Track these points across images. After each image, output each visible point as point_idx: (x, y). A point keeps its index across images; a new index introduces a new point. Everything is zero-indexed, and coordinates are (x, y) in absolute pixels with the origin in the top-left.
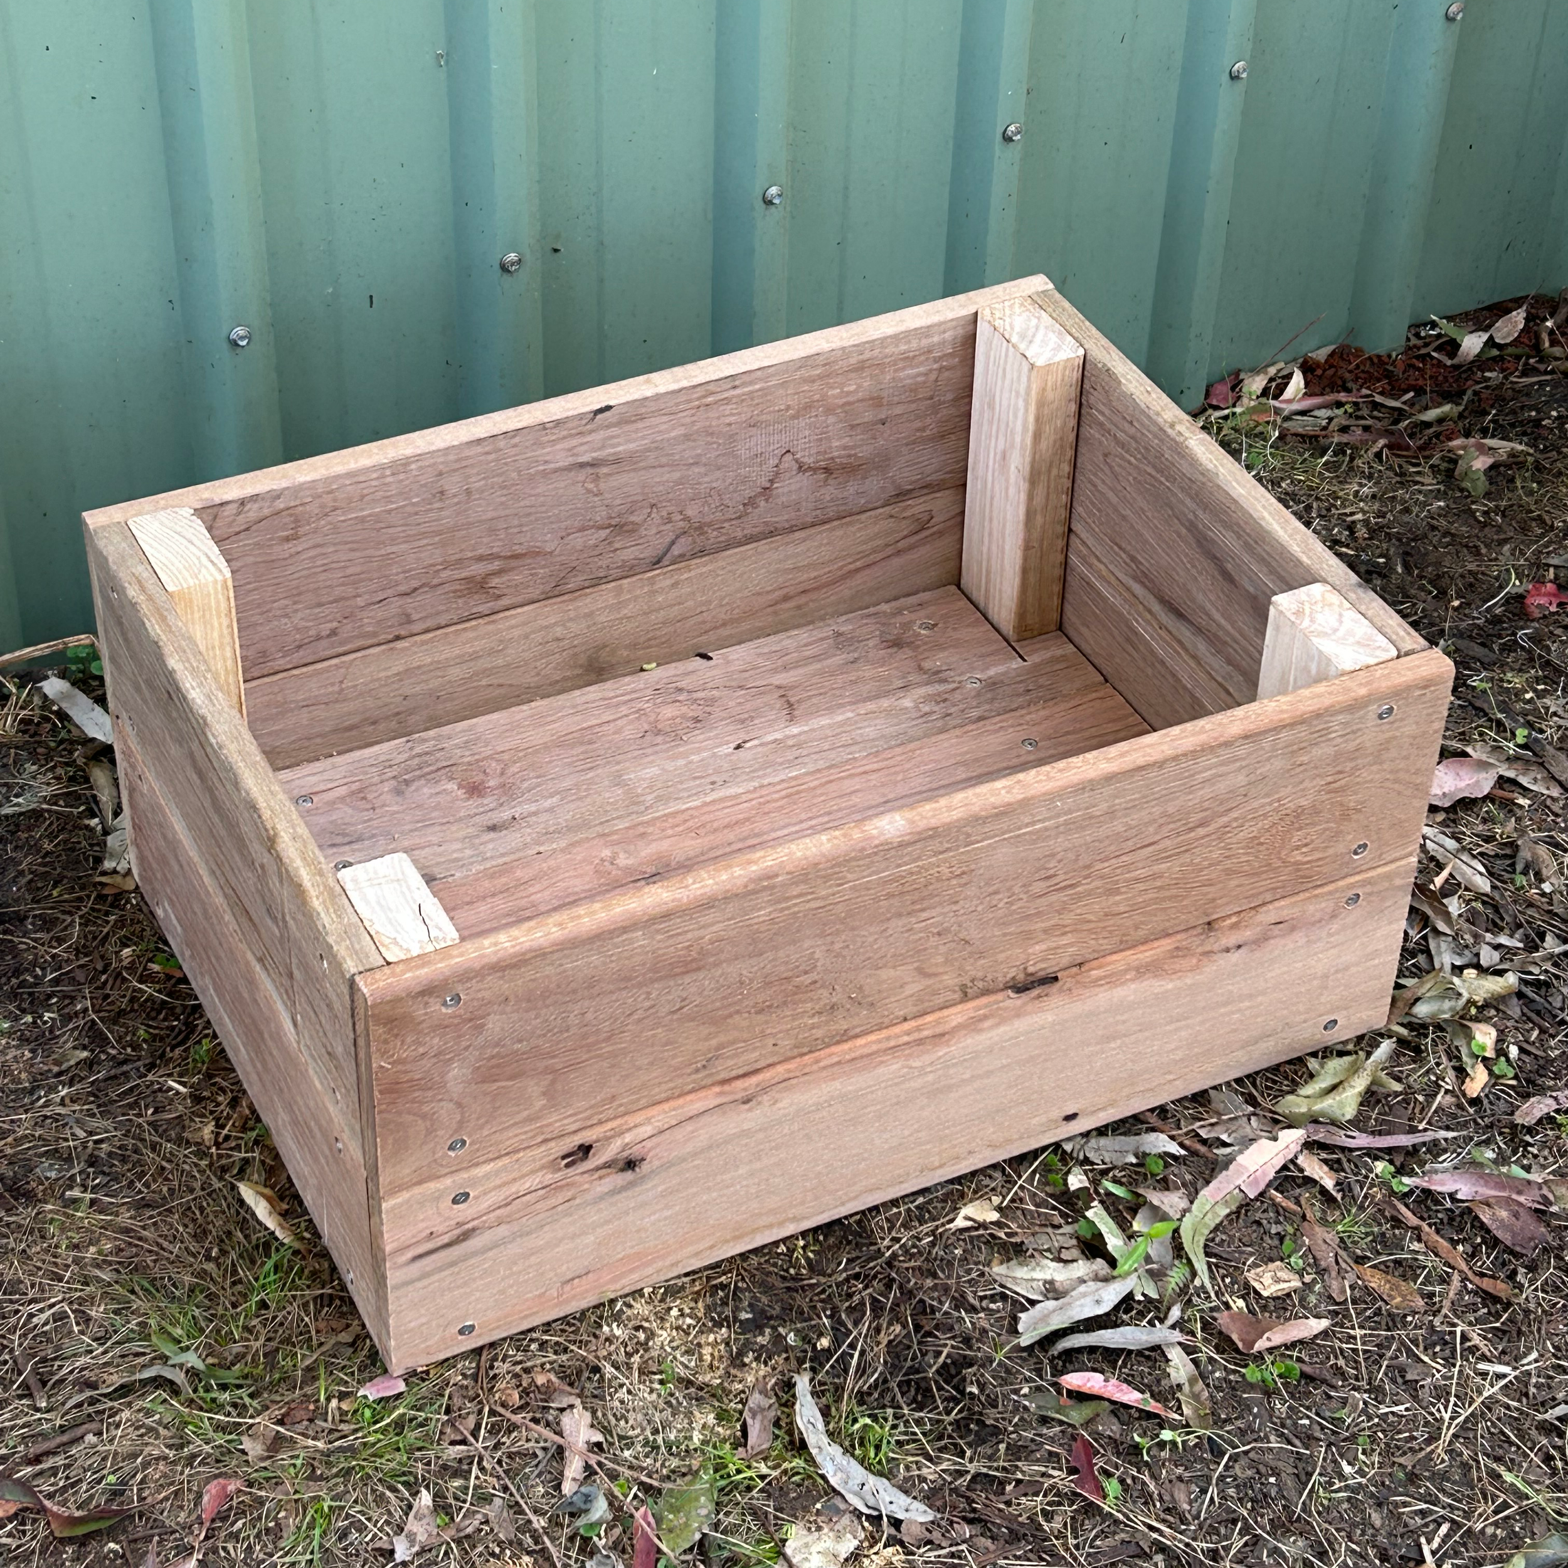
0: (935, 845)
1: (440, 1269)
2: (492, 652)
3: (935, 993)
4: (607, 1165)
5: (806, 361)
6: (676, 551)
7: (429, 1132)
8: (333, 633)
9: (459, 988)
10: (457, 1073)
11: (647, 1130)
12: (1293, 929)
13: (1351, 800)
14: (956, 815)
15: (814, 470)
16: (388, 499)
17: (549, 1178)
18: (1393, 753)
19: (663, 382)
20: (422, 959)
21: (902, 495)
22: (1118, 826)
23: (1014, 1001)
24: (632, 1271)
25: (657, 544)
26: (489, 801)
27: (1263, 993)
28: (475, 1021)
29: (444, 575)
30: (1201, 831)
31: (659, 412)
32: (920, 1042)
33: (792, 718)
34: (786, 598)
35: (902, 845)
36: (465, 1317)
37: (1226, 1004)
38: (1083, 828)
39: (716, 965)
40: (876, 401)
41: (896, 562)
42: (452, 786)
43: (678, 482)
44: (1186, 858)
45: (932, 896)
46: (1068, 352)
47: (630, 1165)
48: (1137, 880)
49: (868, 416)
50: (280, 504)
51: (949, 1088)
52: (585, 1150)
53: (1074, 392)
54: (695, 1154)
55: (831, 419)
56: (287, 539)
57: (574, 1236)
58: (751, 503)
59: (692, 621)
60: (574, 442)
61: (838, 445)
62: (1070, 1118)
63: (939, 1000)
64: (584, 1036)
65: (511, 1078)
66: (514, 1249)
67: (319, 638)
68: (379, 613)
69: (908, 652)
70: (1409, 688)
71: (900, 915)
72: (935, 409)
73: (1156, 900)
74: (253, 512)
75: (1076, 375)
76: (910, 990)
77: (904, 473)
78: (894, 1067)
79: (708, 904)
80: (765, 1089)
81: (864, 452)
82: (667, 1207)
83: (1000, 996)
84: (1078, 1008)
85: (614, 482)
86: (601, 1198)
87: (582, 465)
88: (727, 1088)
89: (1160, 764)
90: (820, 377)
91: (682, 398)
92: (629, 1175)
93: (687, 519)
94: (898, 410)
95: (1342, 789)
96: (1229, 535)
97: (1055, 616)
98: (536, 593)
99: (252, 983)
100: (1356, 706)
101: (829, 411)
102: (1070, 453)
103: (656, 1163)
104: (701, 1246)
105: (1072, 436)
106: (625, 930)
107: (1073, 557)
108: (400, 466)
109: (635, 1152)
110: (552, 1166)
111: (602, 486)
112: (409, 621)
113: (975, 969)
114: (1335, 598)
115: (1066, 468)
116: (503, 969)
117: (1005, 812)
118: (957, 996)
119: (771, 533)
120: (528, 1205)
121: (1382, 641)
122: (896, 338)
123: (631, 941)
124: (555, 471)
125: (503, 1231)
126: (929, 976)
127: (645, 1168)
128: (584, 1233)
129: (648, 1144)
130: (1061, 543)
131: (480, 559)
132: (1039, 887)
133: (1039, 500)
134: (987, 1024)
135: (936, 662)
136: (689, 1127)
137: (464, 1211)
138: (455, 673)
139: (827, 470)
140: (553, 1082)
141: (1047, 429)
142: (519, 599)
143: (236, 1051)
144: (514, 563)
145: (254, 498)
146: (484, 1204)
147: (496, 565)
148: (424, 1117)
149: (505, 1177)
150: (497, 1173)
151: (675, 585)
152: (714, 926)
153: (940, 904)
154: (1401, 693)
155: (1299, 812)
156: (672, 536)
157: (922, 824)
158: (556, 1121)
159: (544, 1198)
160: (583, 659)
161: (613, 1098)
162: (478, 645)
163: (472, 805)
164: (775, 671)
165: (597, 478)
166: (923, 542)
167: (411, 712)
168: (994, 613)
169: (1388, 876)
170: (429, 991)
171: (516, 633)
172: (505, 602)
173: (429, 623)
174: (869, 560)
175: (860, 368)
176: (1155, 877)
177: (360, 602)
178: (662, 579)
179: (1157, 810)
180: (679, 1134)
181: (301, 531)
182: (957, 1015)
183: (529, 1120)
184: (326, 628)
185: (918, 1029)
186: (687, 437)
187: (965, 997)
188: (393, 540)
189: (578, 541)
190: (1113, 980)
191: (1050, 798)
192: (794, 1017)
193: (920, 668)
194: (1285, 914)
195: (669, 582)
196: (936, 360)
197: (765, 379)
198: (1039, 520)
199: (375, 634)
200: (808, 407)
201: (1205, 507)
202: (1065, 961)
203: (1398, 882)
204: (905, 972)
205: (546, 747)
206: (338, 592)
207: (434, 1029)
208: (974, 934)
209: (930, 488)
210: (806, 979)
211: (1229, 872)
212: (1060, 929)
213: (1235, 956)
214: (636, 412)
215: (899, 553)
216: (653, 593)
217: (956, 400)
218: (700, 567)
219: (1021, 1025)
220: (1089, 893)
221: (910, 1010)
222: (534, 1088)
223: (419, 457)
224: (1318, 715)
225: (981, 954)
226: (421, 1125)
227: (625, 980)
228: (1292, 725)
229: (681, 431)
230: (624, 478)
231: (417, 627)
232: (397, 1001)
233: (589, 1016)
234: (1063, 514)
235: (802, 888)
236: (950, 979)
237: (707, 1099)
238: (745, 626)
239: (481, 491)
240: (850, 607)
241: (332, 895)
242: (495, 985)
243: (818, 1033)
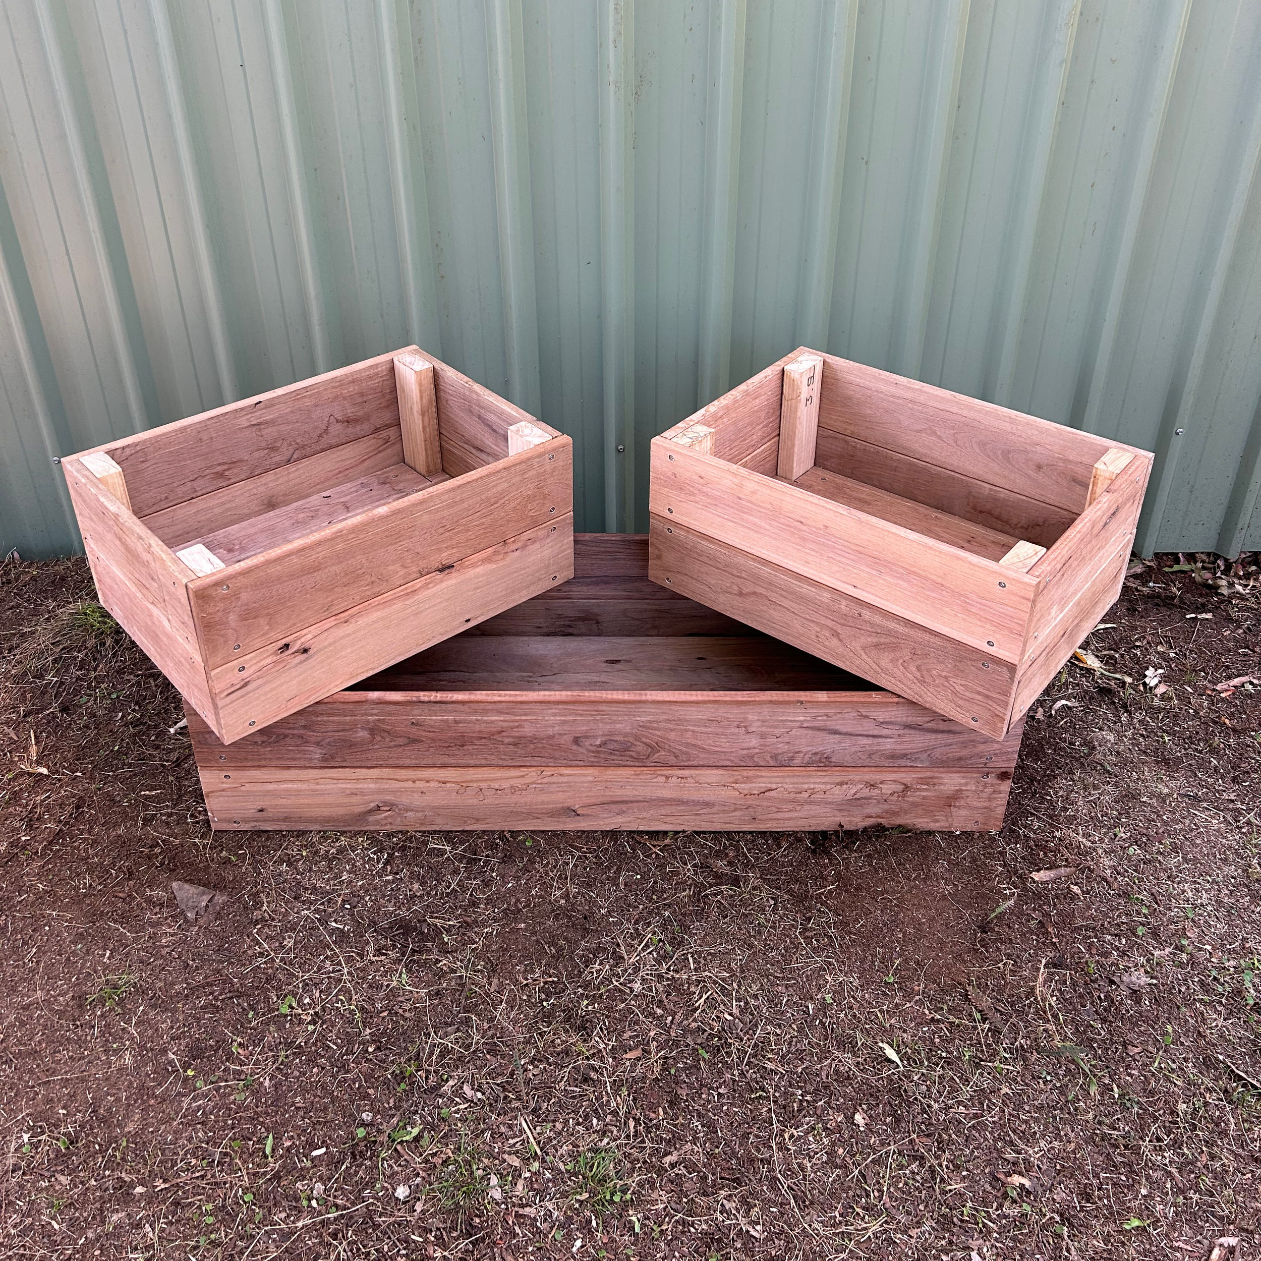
0: (399, 516)
1: (238, 699)
2: (230, 501)
3: (410, 574)
4: (296, 652)
5: (333, 380)
6: (295, 456)
7: (226, 642)
8: (166, 498)
9: (228, 582)
10: (232, 617)
11: (309, 636)
12: (535, 541)
13: (546, 491)
14: (406, 504)
15: (343, 422)
16: (180, 443)
17: (275, 658)
18: (557, 473)
19: (279, 392)
20: (213, 574)
21: (377, 430)
22: (465, 505)
23: (439, 576)
24: (312, 695)
25: (288, 454)
26: (236, 553)
27: (528, 567)
28: (236, 596)
29: (207, 472)
30: (496, 506)
31: (279, 403)
32: (408, 594)
33: (348, 512)
34: (340, 472)
35: (388, 516)
36: (251, 718)
37: (516, 572)
38: (452, 507)
39: (326, 567)
40: (362, 394)
41: (380, 455)
42: (221, 550)
43: (292, 429)
44: (492, 516)
45: (402, 536)
46: (428, 365)
47: (305, 651)
48: (477, 526)
49: (359, 400)
50: (138, 448)
51: (421, 612)
52: (287, 646)
53: (432, 380)
54: (330, 645)
55: (346, 402)
56: (143, 462)
57: (288, 682)
58: (320, 436)
59: (305, 485)
60: (249, 416)
61: (350, 411)
62: (468, 621)
63: (413, 577)
64: (279, 600)
65: (255, 618)
66: (267, 688)
67: (161, 500)
68: (183, 489)
69: (388, 485)
70: (558, 448)
71: (391, 544)
72: (383, 396)
73: (485, 533)
74: (128, 452)
75: (431, 374)
76: (401, 573)
77: (377, 421)
78: (398, 605)
79: (319, 543)
80: (352, 616)
81: (360, 413)
82: (322, 668)
83: (434, 574)
84: (462, 578)
85: (267, 431)
86: (296, 665)
87: (254, 425)
88: (337, 617)
89: (476, 480)
90: (339, 386)
91: (288, 396)
92: (305, 655)
93: (297, 444)
94: (370, 397)
95: (542, 487)
96: (492, 415)
97: (440, 466)
98: (243, 477)
99: (151, 615)
100: (541, 455)
101: (345, 399)
102: (434, 404)
103: (315, 650)
104: (338, 682)
105: (434, 397)
106: (288, 555)
107: (443, 443)
108: (183, 430)
109: (307, 646)
110: (275, 653)
111: (263, 433)
112: (196, 491)
113: (423, 564)
114: (529, 425)
115: (434, 409)
116: (244, 574)
117: (422, 502)
118: (419, 575)
119: (331, 447)
120: (268, 670)
121: (546, 435)
122: (365, 370)
123: (292, 560)
124: (243, 428)
125: (260, 682)
126: (405, 567)
127: (311, 652)
128: (291, 680)
129: (311, 642)
130: (437, 438)
131: (220, 464)
132: (441, 530)
133: (426, 421)
134: (431, 585)
135: (401, 486)
136: (326, 634)
137: (244, 674)
138: (216, 511)
139: (348, 422)
140: (271, 619)
141: (425, 395)
142: (237, 479)
143: (149, 650)
144: (233, 465)
145: (128, 446)
146: (251, 671)
147: (226, 467)
148: (222, 636)
149: (258, 659)
150: (254, 658)
151: (297, 470)
152: (321, 553)
153: (406, 539)
154: (555, 449)
155: (529, 497)
156: (292, 451)
157: (393, 509)
158: (274, 635)
159: (274, 666)
160: (266, 502)
161: (295, 624)
162: (224, 499)
163: (230, 555)
164: (340, 498)
165: (260, 430)
166: (387, 448)
167: (202, 527)
168: (418, 469)
169: (564, 520)
170: (217, 584)
171: (239, 492)
172: (232, 481)
173: (204, 492)
174: (370, 455)
175: (353, 381)
176: (482, 524)
177: (175, 485)
178: (292, 468)
179: (479, 498)
180: (322, 637)
181: (149, 458)
182: (418, 583)
183: (263, 635)
184: (163, 496)
185: (406, 589)
186: (292, 412)
187: (422, 576)
188: (185, 460)
189: (256, 455)
190: (474, 565)
191: (439, 495)
192: (359, 587)
193: (394, 490)
194: (531, 536)
195: (294, 469)
196: (381, 377)
197: (318, 388)
198: (428, 429)
199: (182, 497)
200: (336, 397)
201: (483, 408)
202: (455, 560)
203: (568, 522)
204: (397, 567)
205: (256, 533)
206: (166, 481)
207: (221, 600)
208: (420, 550)
209: (388, 426)
210: (361, 572)
211: (508, 521)
212: (452, 547)
213: (516, 553)
214: (271, 403)
215: (380, 452)
216: (289, 473)
217: (391, 392)
218: (305, 462)
219: (444, 585)
220: (459, 532)
221: (402, 582)
222: (263, 621)
223: (190, 425)
224: (529, 459)
225: (424, 558)
226: (222, 640)
227: (292, 576)
228: (520, 463)
229: (289, 410)
230: (270, 430)
231: (199, 494)
232: (205, 589)
233: (280, 591)
234: (436, 427)
235: (353, 535)
236: (415, 569)
237: (331, 622)
238: (326, 484)
239: (216, 437)
240: (366, 473)
241: (175, 561)
242: (243, 580)
243: (369, 593)
